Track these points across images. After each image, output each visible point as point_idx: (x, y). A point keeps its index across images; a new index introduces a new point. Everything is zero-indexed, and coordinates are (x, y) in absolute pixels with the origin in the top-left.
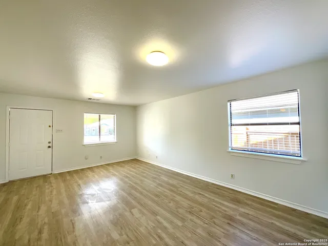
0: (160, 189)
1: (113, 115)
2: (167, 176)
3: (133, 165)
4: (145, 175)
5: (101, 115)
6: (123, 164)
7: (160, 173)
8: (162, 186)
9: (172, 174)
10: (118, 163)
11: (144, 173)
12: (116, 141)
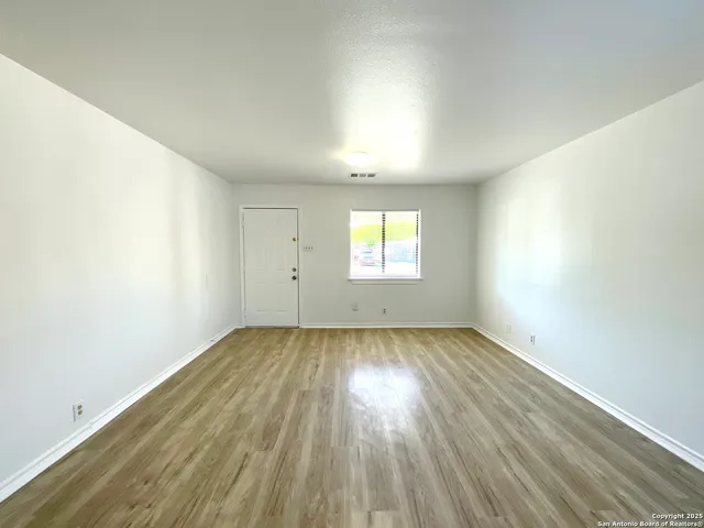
0: (512, 471)
1: (416, 213)
2: (566, 422)
3: (454, 347)
4: (476, 387)
5: (387, 213)
6: (431, 338)
7: (534, 396)
8: (523, 458)
9: (584, 417)
10: (421, 333)
11: (477, 380)
12: (419, 277)
